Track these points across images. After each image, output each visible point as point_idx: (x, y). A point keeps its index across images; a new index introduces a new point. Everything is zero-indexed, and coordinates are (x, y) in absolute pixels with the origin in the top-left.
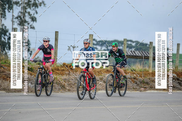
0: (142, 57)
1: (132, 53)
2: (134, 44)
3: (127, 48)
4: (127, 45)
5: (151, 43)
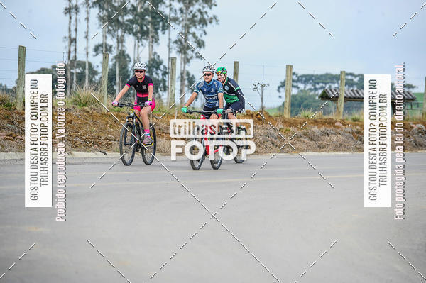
1: (354, 93)
2: (356, 80)
3: (346, 85)
4: (346, 81)
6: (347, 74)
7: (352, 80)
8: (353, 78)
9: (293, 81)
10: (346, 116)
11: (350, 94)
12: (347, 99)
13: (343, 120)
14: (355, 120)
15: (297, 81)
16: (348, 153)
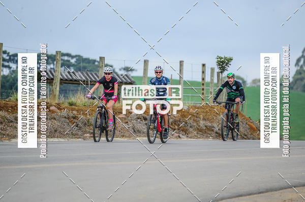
0: (87, 82)
1: (71, 75)
2: (73, 61)
3: (61, 67)
4: (62, 62)
5: (102, 59)
6: (63, 55)
7: (69, 61)
8: (70, 59)
9: (4, 60)
10: (62, 99)
11: (66, 75)
12: (63, 81)
13: (58, 104)
14: (71, 104)
15: (8, 61)
16: (63, 140)
